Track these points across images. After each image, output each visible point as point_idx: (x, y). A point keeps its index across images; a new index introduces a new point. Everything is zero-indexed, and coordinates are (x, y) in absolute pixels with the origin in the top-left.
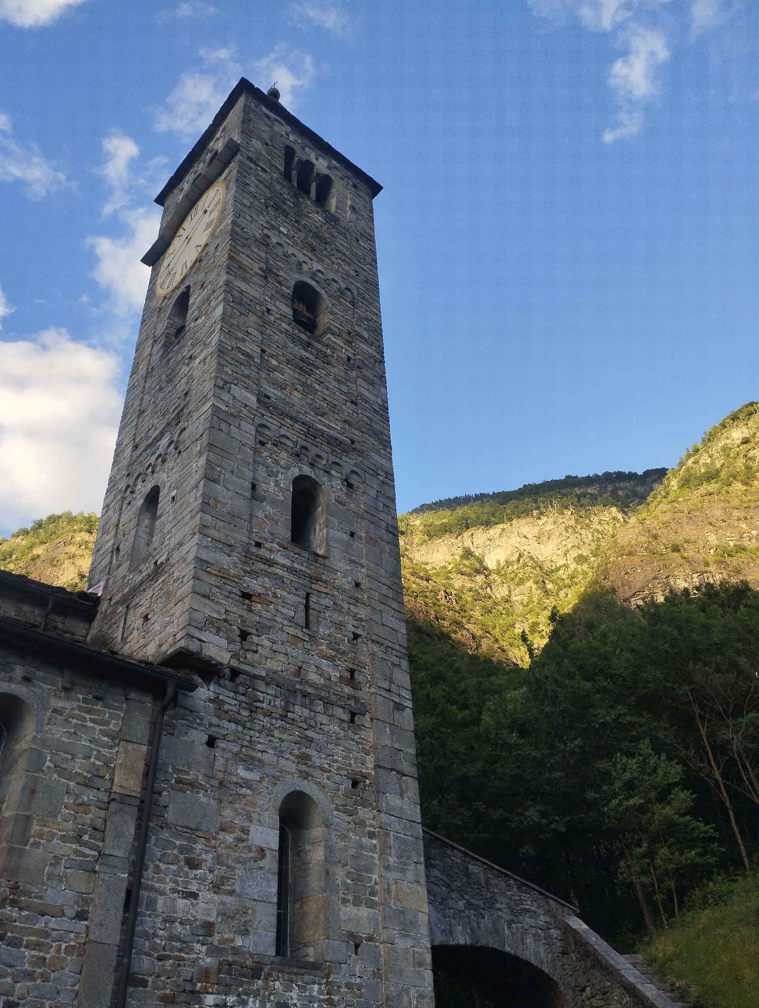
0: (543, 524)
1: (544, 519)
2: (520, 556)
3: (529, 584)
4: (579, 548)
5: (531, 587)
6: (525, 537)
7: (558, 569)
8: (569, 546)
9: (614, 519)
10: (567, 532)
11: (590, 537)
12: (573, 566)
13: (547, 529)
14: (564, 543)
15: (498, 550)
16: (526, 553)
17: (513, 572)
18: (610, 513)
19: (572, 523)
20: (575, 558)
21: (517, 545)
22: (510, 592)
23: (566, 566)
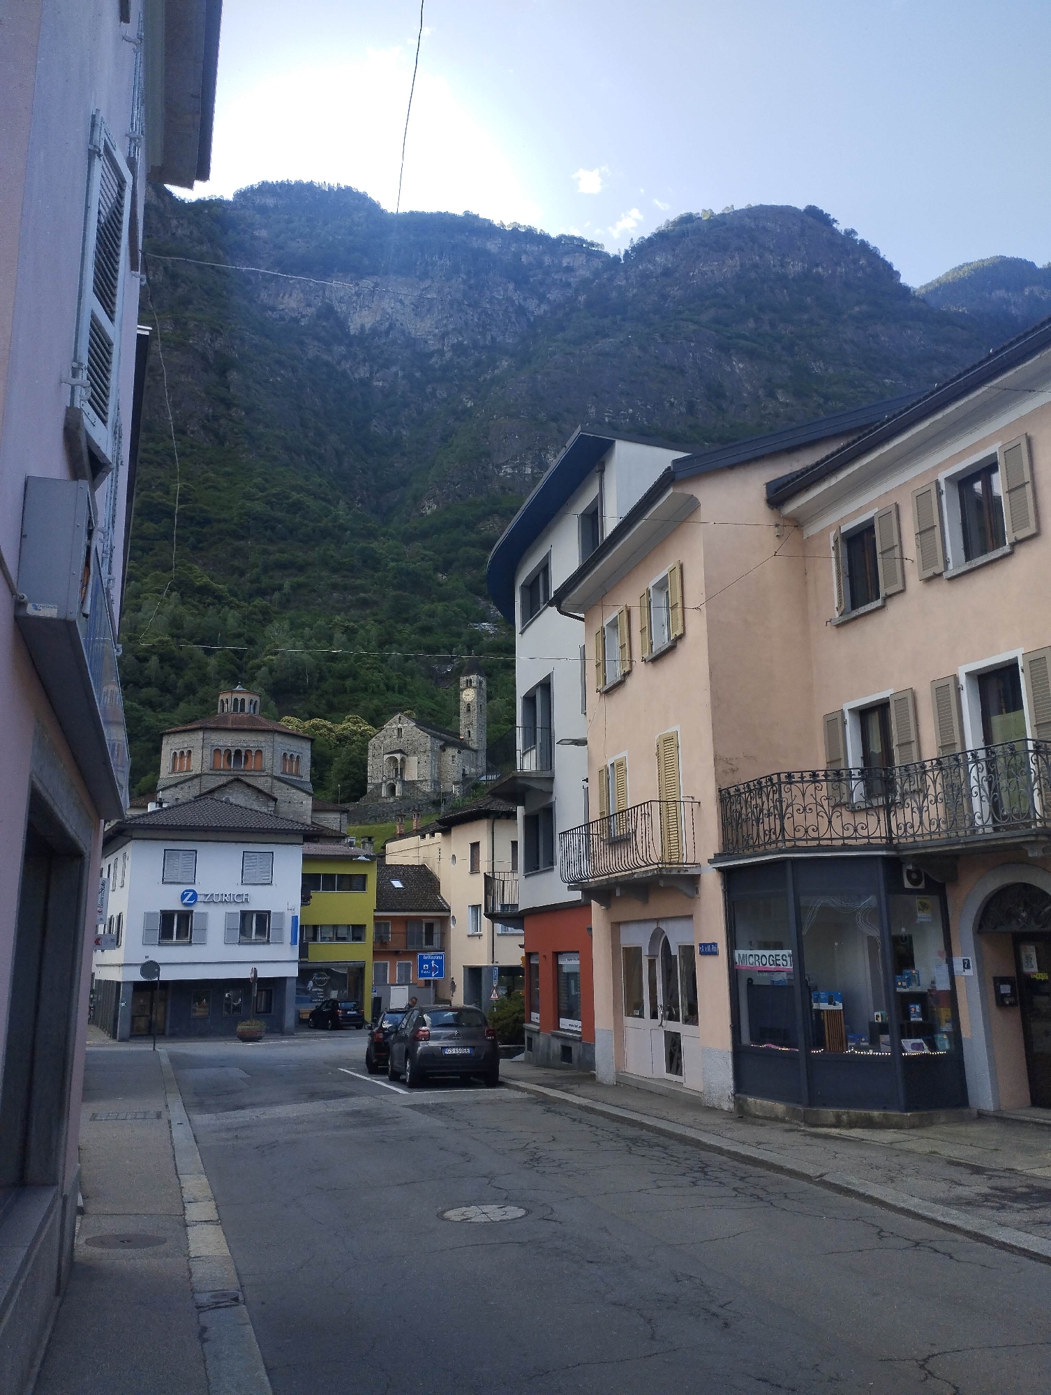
0: (425, 289)
1: (428, 283)
2: (391, 327)
3: (394, 369)
4: (460, 333)
5: (396, 374)
6: (401, 301)
7: (431, 355)
8: (451, 327)
9: (510, 300)
10: (452, 308)
11: (476, 320)
12: (448, 355)
13: (429, 296)
14: (445, 322)
15: (365, 313)
16: (398, 324)
17: (378, 347)
18: (506, 290)
19: (459, 296)
20: (453, 345)
21: (389, 311)
22: (371, 374)
23: (441, 353)
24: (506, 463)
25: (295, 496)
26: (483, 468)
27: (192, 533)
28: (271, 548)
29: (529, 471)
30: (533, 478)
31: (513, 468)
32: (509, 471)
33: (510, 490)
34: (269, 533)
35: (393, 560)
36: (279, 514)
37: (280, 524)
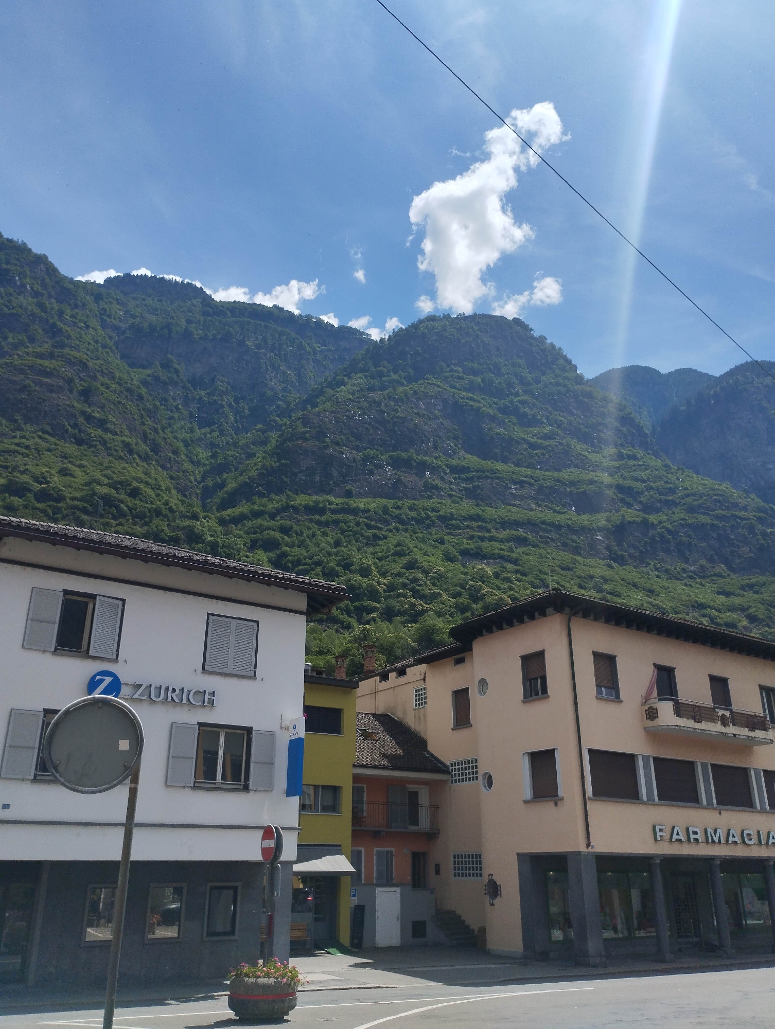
24: (302, 471)
25: (135, 484)
27: (50, 506)
28: (114, 522)
29: (318, 478)
31: (306, 476)
32: (303, 478)
34: (114, 510)
35: (211, 536)
36: (123, 496)
37: (122, 503)
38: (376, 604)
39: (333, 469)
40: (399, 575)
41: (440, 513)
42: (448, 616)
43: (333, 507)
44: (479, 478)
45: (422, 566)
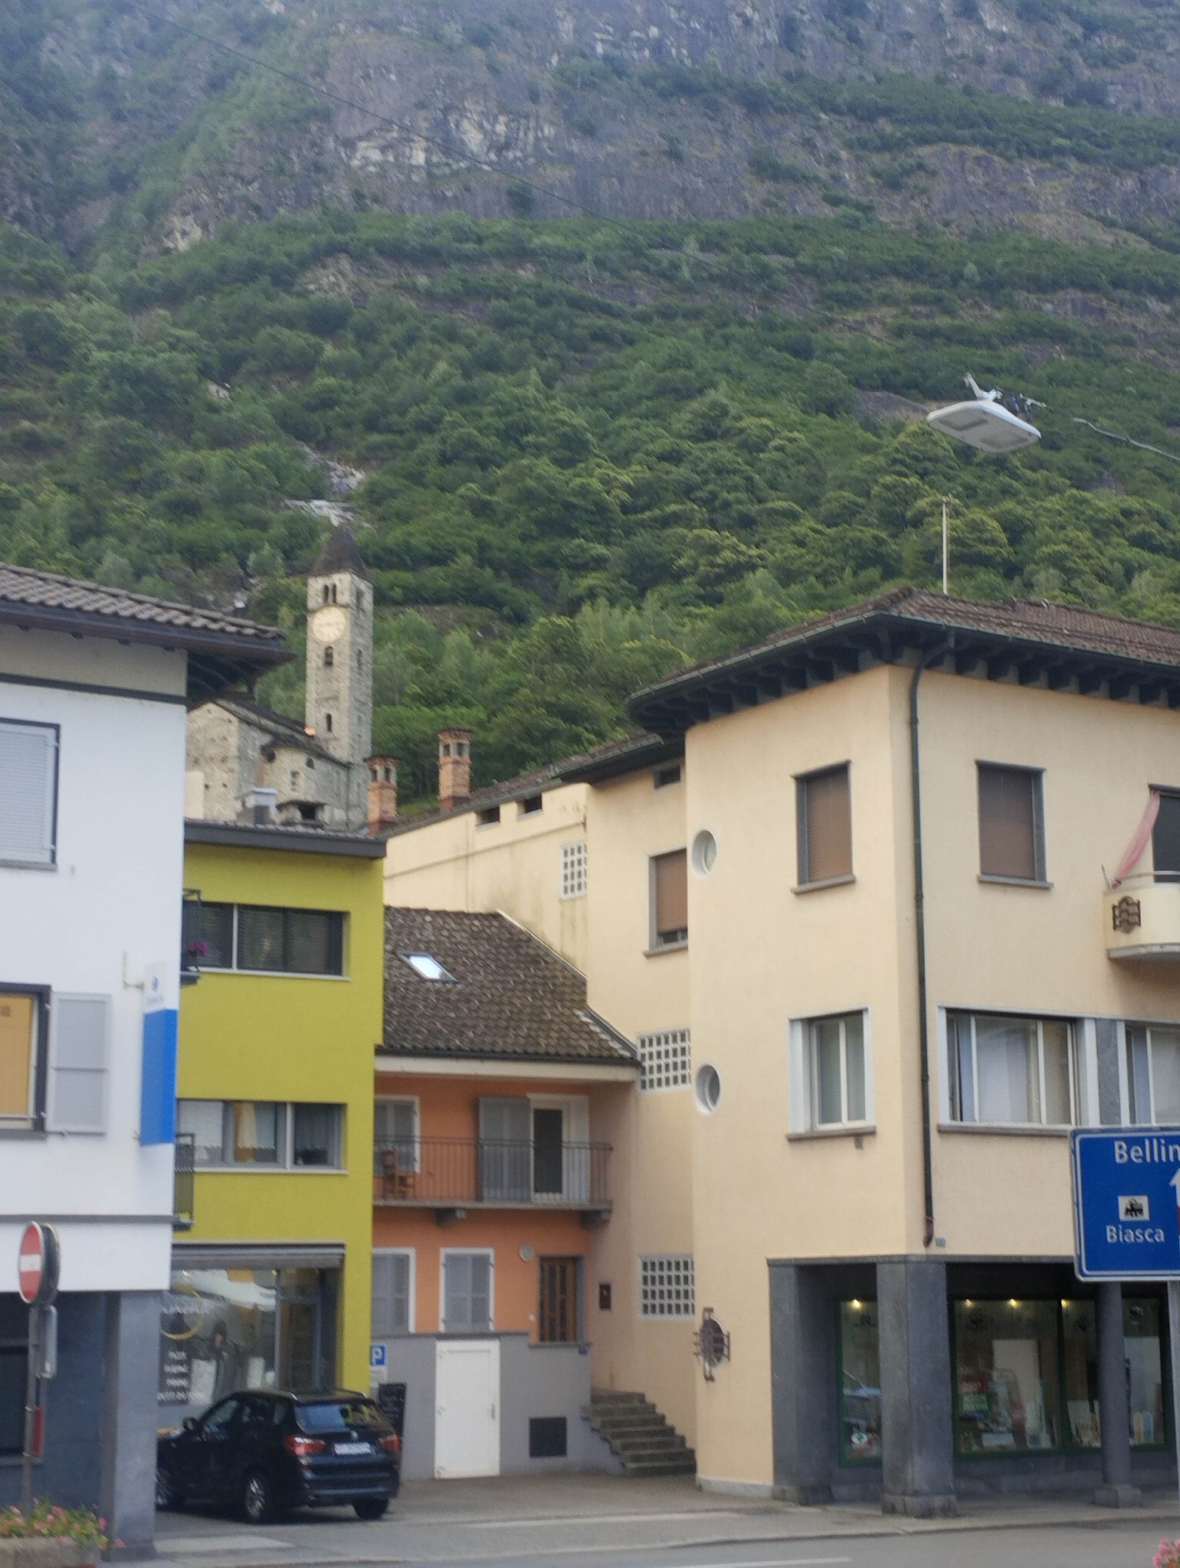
24: (368, 136)
26: (313, 144)
29: (420, 158)
30: (430, 175)
31: (383, 149)
32: (376, 156)
33: (376, 200)
38: (600, 549)
39: (465, 124)
40: (674, 457)
41: (800, 259)
42: (812, 579)
43: (469, 247)
44: (923, 141)
45: (741, 431)
